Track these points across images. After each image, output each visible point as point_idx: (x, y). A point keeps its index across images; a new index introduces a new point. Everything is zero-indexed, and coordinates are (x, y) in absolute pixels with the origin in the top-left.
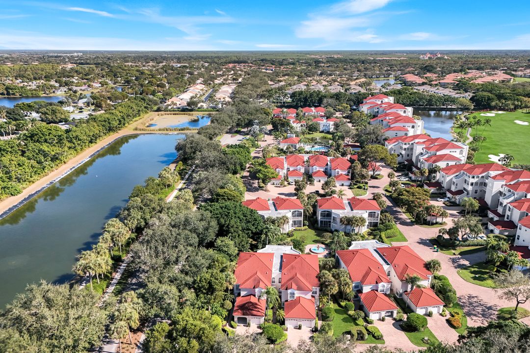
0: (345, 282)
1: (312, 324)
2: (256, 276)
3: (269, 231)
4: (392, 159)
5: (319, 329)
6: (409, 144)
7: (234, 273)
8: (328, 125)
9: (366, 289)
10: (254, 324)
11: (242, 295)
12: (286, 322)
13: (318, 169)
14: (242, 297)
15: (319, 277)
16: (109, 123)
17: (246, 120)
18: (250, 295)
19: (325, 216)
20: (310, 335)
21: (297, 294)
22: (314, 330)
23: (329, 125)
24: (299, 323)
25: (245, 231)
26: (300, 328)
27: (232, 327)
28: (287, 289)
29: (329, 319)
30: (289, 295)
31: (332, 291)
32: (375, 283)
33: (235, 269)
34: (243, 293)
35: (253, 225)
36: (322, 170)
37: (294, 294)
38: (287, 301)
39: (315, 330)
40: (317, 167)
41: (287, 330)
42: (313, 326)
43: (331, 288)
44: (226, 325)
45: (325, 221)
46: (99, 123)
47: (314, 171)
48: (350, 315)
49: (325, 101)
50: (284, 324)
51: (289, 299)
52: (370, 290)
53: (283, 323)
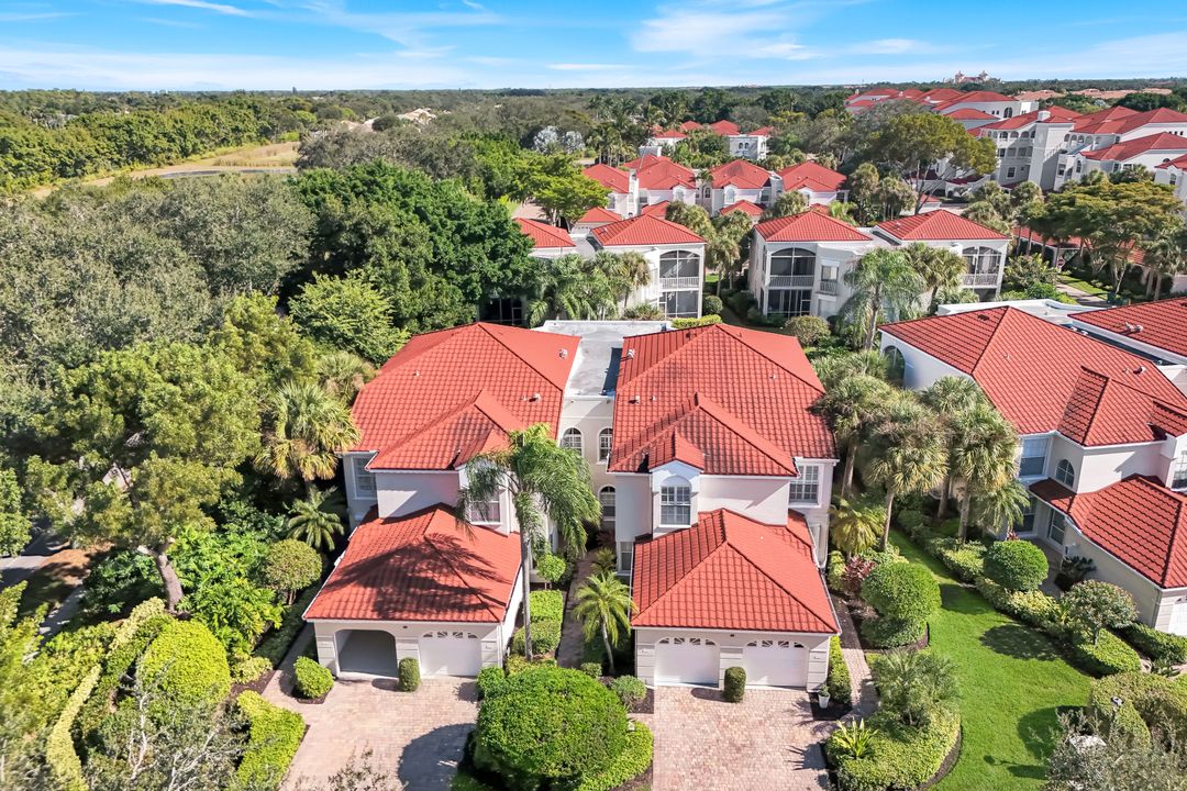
0: (984, 428)
1: (812, 667)
2: (469, 409)
3: (563, 283)
4: (980, 151)
5: (855, 695)
6: (1015, 134)
7: (351, 403)
8: (751, 143)
9: (1098, 472)
10: (444, 671)
11: (384, 512)
12: (642, 657)
13: (738, 198)
14: (389, 520)
15: (827, 412)
16: (130, 133)
17: (522, 129)
18: (432, 509)
19: (787, 273)
20: (807, 737)
21: (707, 495)
22: (824, 701)
23: (755, 145)
24: (727, 662)
25: (452, 273)
26: (731, 690)
27: (298, 692)
28: (644, 468)
29: (902, 637)
30: (658, 502)
31: (916, 476)
32: (1150, 434)
33: (359, 384)
34: (391, 501)
35: (493, 255)
36: (753, 199)
37: (686, 493)
38: (646, 538)
39: (830, 705)
40: (737, 191)
41: (647, 706)
42: (816, 677)
43: (906, 459)
44: (259, 686)
45: (787, 292)
46: (99, 132)
47: (728, 203)
48: (1019, 616)
49: (737, 111)
50: (633, 673)
51: (659, 525)
52: (1118, 477)
53: (621, 662)
